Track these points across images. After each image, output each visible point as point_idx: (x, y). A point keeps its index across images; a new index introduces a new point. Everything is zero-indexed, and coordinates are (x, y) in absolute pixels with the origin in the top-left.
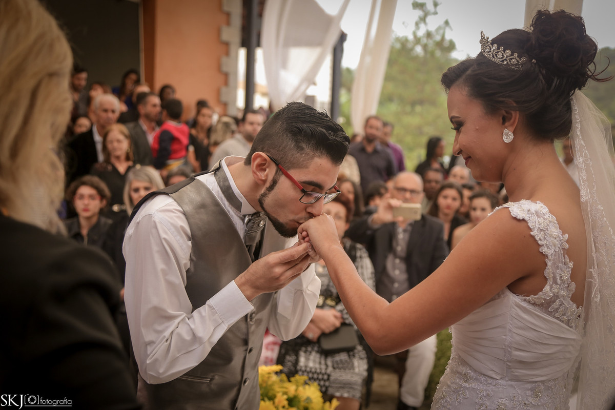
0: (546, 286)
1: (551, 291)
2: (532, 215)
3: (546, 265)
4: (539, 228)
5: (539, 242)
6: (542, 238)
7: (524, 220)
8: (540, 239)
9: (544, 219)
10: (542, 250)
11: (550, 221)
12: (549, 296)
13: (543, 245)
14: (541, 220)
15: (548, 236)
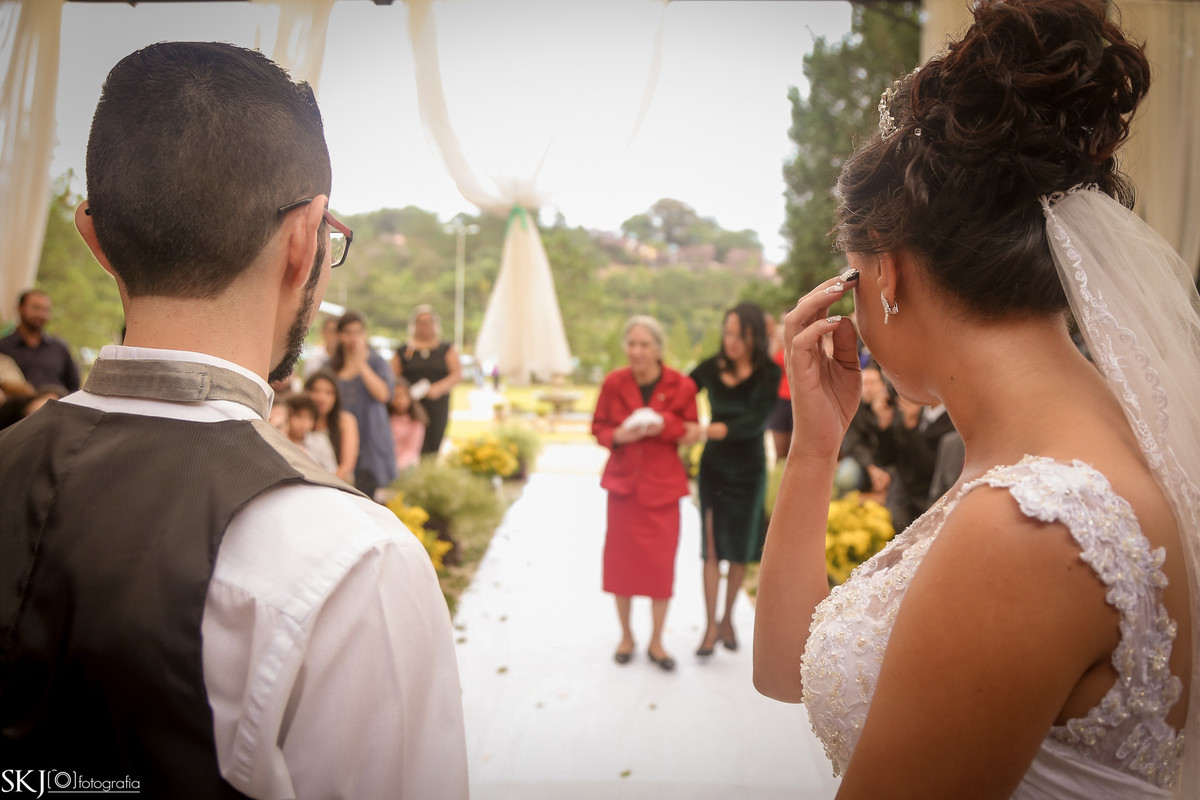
0: (1111, 691)
1: (1124, 703)
2: (1076, 505)
3: (1119, 635)
4: (1098, 538)
5: (1105, 577)
6: (1111, 565)
7: (1057, 522)
8: (1106, 570)
9: (1105, 511)
10: (1113, 598)
11: (1117, 514)
12: (1118, 719)
13: (1113, 585)
14: (1099, 515)
15: (1123, 557)
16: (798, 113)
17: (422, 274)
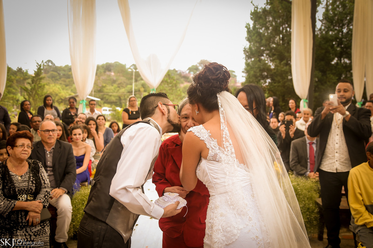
16: (249, 32)
17: (120, 86)
